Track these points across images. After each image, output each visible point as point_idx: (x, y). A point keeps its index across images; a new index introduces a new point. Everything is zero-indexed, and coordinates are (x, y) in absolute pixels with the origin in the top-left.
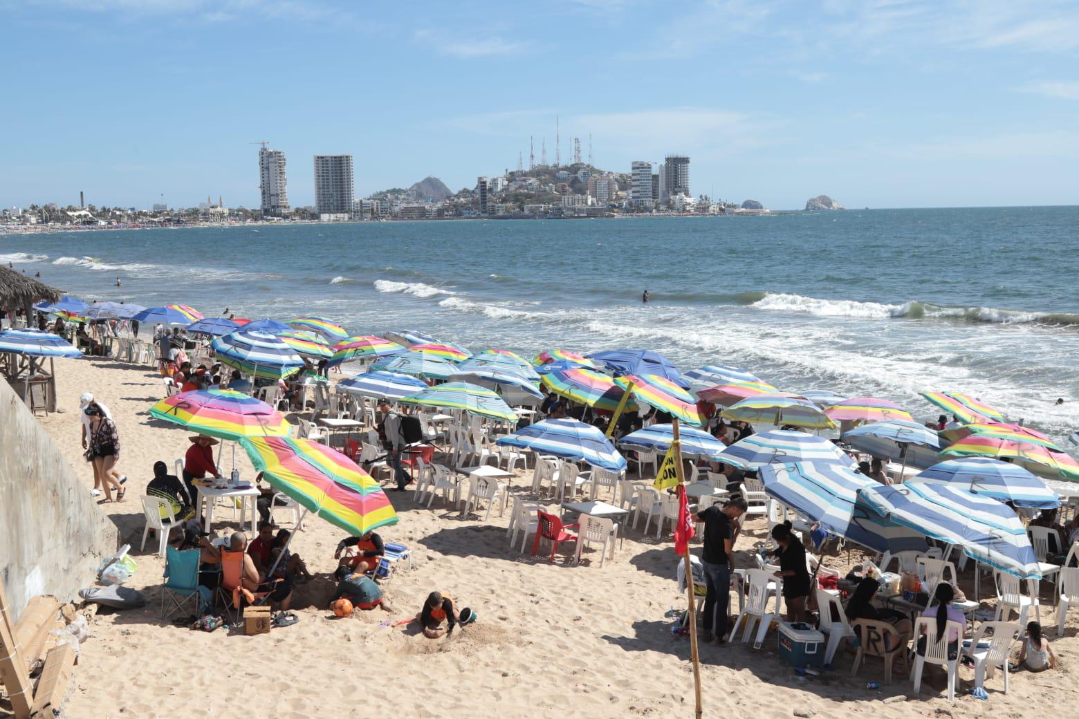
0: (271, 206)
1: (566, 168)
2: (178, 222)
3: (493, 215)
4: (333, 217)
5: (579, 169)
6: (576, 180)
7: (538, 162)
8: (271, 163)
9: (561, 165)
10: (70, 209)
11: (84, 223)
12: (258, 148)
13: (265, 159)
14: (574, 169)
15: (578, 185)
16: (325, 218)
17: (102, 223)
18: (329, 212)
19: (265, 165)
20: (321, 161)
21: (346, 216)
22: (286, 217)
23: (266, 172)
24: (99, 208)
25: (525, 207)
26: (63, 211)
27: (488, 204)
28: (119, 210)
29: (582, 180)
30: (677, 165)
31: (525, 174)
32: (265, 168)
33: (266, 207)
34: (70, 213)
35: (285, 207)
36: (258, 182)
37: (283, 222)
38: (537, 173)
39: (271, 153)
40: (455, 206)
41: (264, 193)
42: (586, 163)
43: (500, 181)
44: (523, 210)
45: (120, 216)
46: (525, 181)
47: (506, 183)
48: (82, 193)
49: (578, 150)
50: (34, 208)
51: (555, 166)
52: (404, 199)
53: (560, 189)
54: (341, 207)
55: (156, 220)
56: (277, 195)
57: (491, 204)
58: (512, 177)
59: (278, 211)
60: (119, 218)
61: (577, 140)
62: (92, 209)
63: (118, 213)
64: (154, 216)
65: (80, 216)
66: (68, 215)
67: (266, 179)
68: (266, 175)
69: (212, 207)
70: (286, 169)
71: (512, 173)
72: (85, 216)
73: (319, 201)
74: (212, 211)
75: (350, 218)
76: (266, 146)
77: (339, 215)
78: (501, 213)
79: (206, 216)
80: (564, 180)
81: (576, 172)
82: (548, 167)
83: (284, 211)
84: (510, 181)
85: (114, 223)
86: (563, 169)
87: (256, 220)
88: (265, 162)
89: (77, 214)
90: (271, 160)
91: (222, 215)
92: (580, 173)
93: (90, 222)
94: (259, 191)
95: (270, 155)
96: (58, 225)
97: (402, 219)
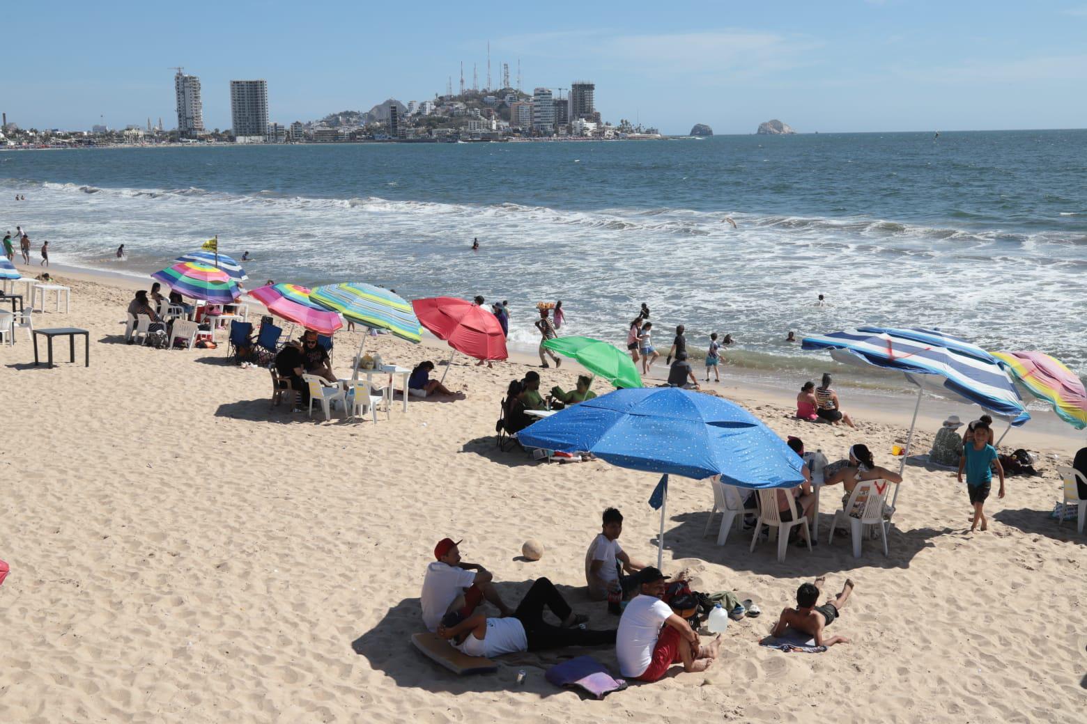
0: (187, 128)
1: (495, 93)
3: (403, 138)
4: (247, 139)
5: (506, 94)
6: (503, 104)
7: (469, 86)
8: (186, 87)
9: (492, 89)
12: (174, 74)
13: (181, 83)
14: (501, 94)
15: (503, 110)
16: (240, 140)
18: (244, 134)
19: (181, 90)
20: (237, 86)
21: (261, 138)
22: (201, 139)
23: (182, 96)
25: (434, 131)
27: (398, 128)
29: (508, 104)
30: (583, 91)
31: (454, 99)
32: (181, 92)
33: (182, 129)
35: (200, 130)
36: (175, 106)
37: (198, 144)
38: (465, 98)
39: (186, 78)
40: (368, 130)
41: (180, 116)
42: (515, 88)
43: (428, 106)
44: (431, 134)
46: (452, 105)
47: (434, 107)
49: (507, 75)
51: (485, 91)
52: (355, 122)
53: (486, 114)
54: (257, 131)
56: (193, 118)
57: (402, 128)
58: (440, 102)
59: (193, 133)
60: (31, 139)
61: (506, 66)
67: (182, 103)
68: (182, 99)
69: (128, 129)
70: (201, 93)
71: (441, 98)
73: (235, 123)
74: (127, 133)
75: (265, 141)
76: (182, 71)
77: (253, 138)
78: (410, 137)
79: (120, 137)
80: (491, 104)
81: (504, 98)
82: (476, 92)
83: (199, 134)
84: (437, 105)
86: (491, 94)
87: (172, 141)
88: (181, 87)
90: (186, 84)
91: (136, 138)
92: (507, 97)
94: (176, 115)
95: (185, 79)
97: (315, 142)
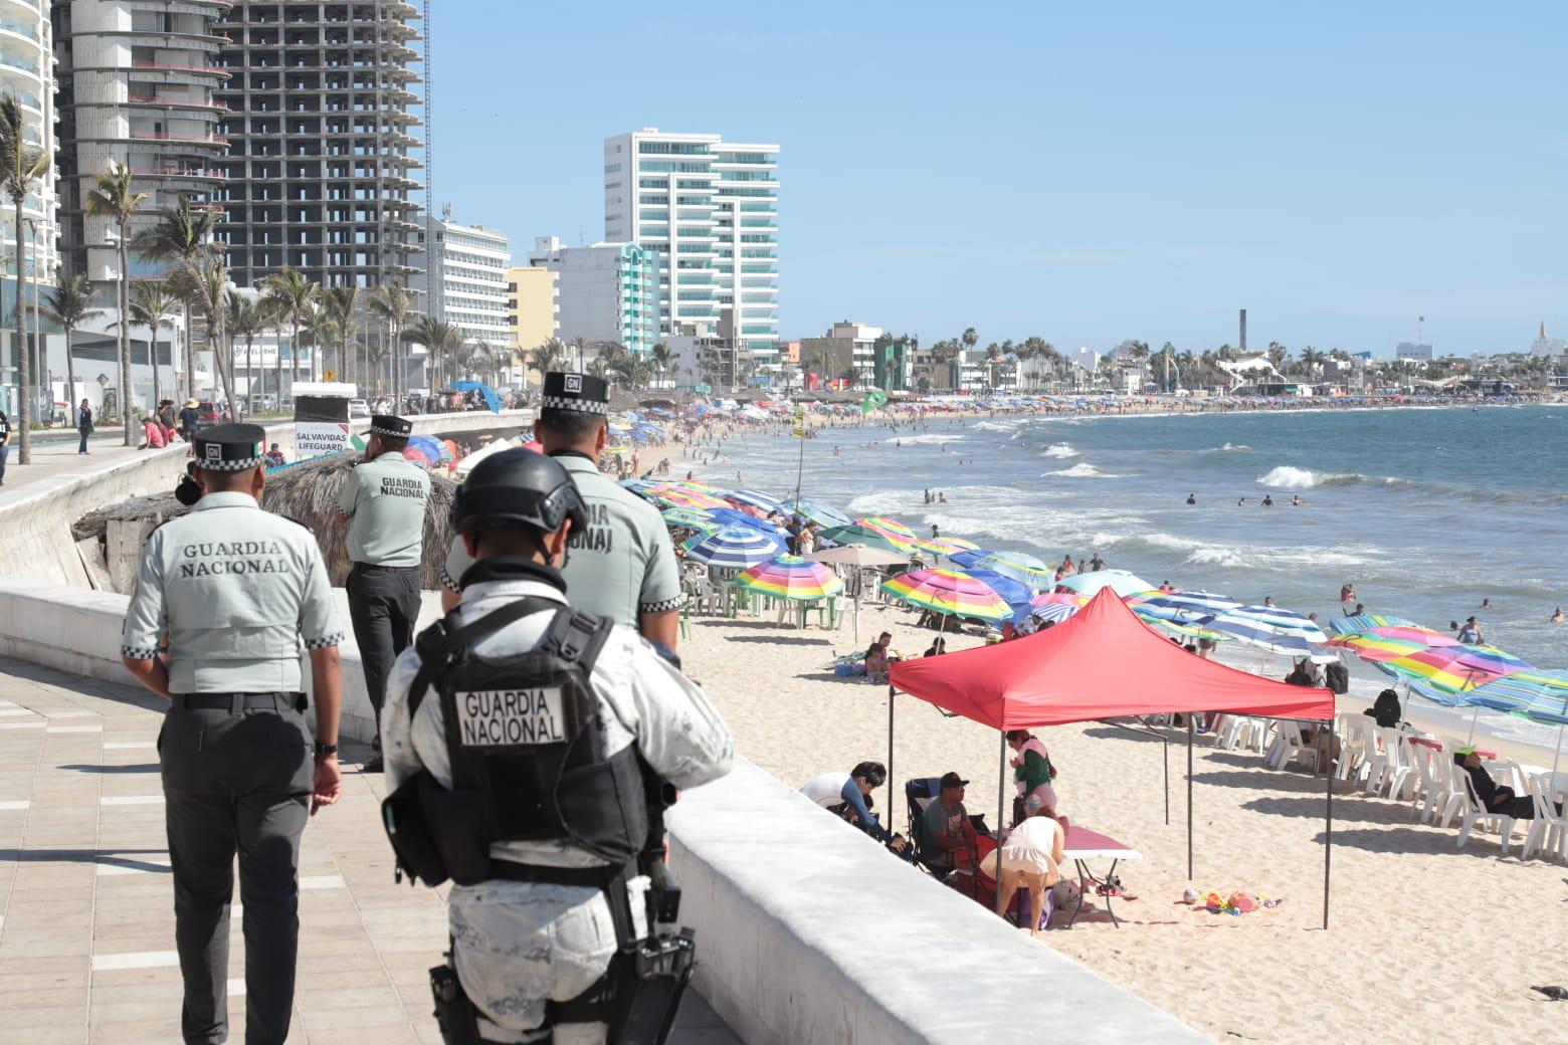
2: (1497, 390)
10: (1225, 353)
11: (1261, 390)
17: (1306, 390)
24: (1295, 355)
26: (1208, 360)
28: (1343, 356)
34: (1226, 366)
45: (1349, 373)
48: (1243, 312)
50: (1139, 350)
55: (1439, 384)
62: (1277, 355)
63: (1342, 365)
64: (1434, 374)
65: (1250, 374)
66: (1221, 371)
72: (1265, 372)
85: (1336, 392)
89: (1244, 365)
93: (1276, 390)
96: (1201, 395)
